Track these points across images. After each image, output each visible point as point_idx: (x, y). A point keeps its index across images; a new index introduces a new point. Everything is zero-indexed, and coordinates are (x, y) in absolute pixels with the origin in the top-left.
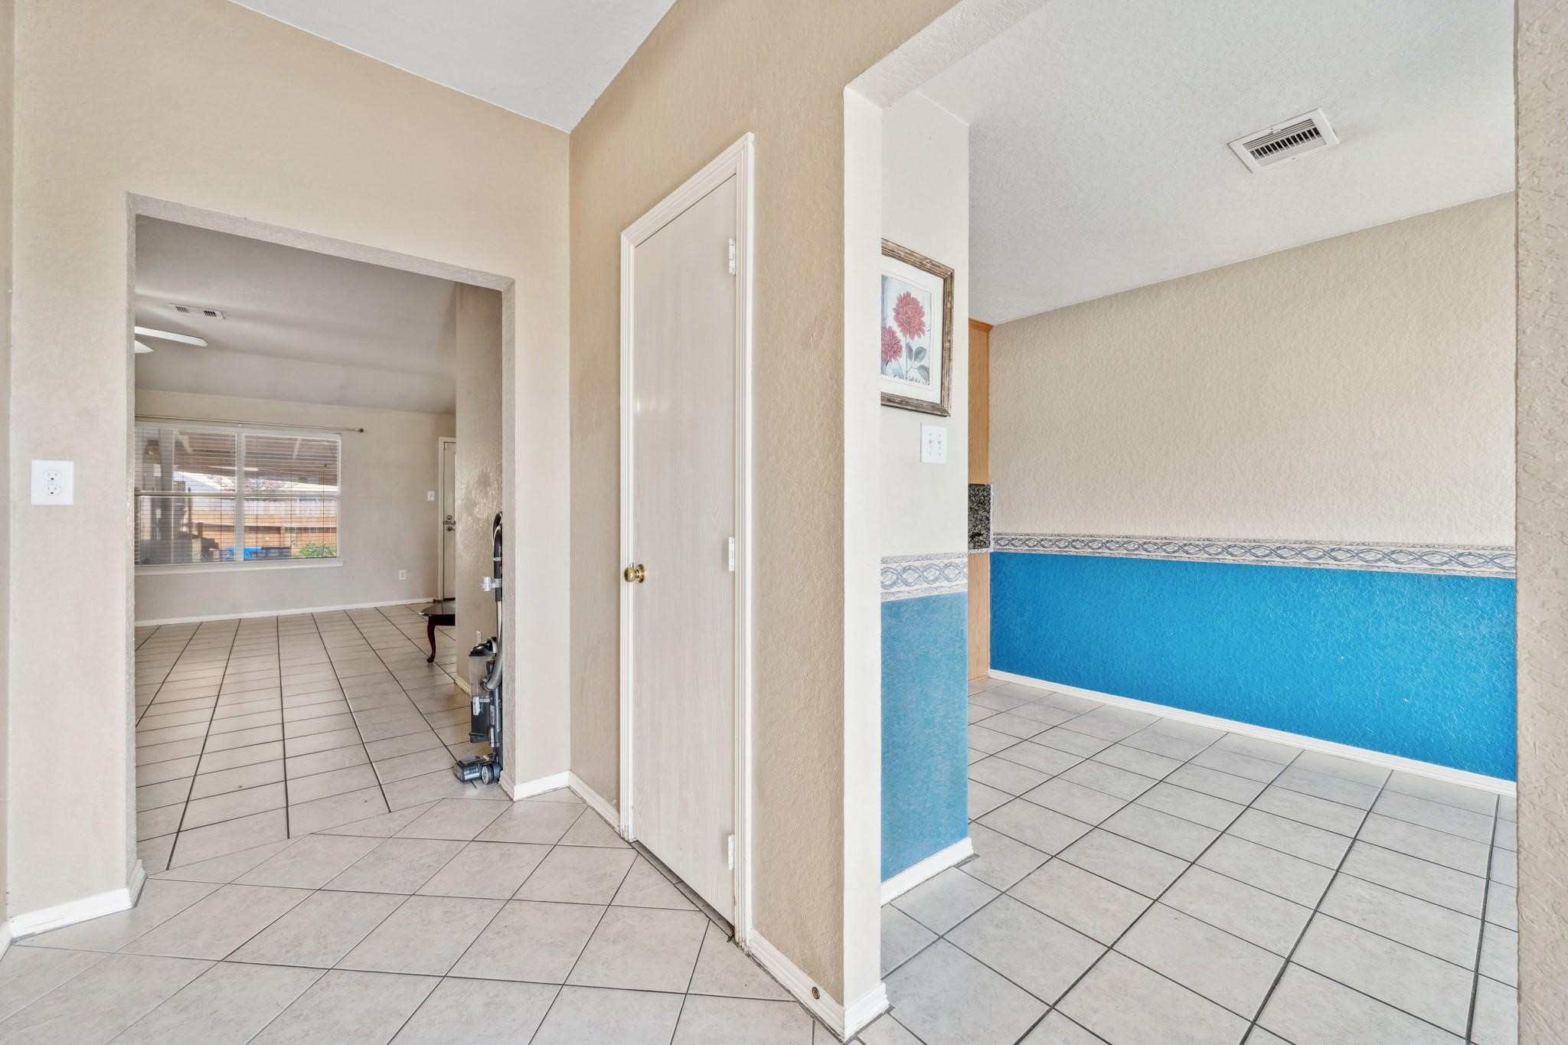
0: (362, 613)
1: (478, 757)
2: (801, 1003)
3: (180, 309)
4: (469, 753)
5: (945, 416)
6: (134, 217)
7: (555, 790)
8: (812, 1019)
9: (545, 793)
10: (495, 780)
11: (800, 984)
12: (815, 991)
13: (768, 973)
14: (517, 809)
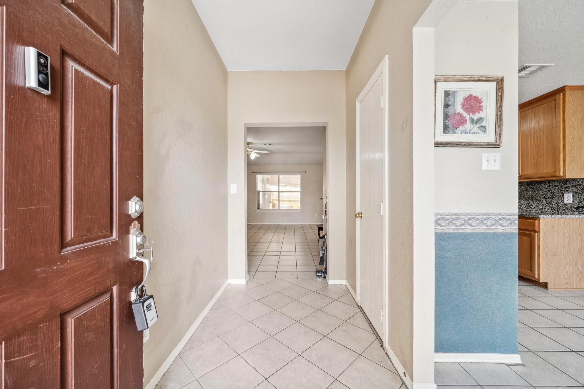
0: (306, 226)
1: (321, 270)
2: (400, 376)
3: (265, 145)
4: (319, 268)
5: (499, 147)
6: (246, 128)
7: (341, 285)
8: (402, 383)
9: (338, 285)
10: (325, 277)
11: (401, 370)
12: (404, 373)
13: (391, 362)
14: (329, 287)
